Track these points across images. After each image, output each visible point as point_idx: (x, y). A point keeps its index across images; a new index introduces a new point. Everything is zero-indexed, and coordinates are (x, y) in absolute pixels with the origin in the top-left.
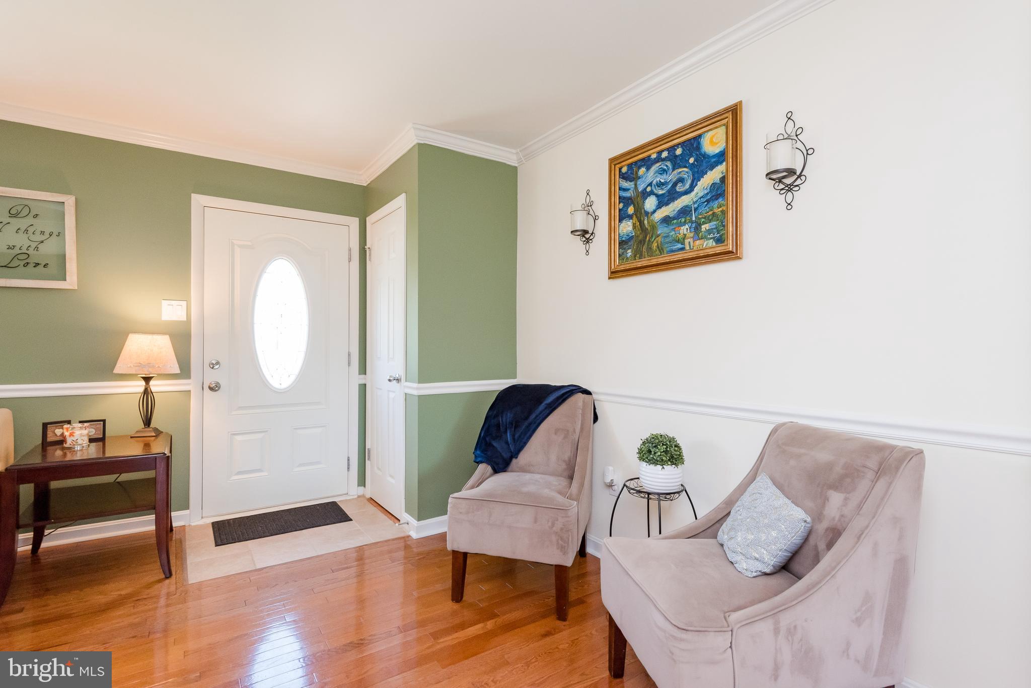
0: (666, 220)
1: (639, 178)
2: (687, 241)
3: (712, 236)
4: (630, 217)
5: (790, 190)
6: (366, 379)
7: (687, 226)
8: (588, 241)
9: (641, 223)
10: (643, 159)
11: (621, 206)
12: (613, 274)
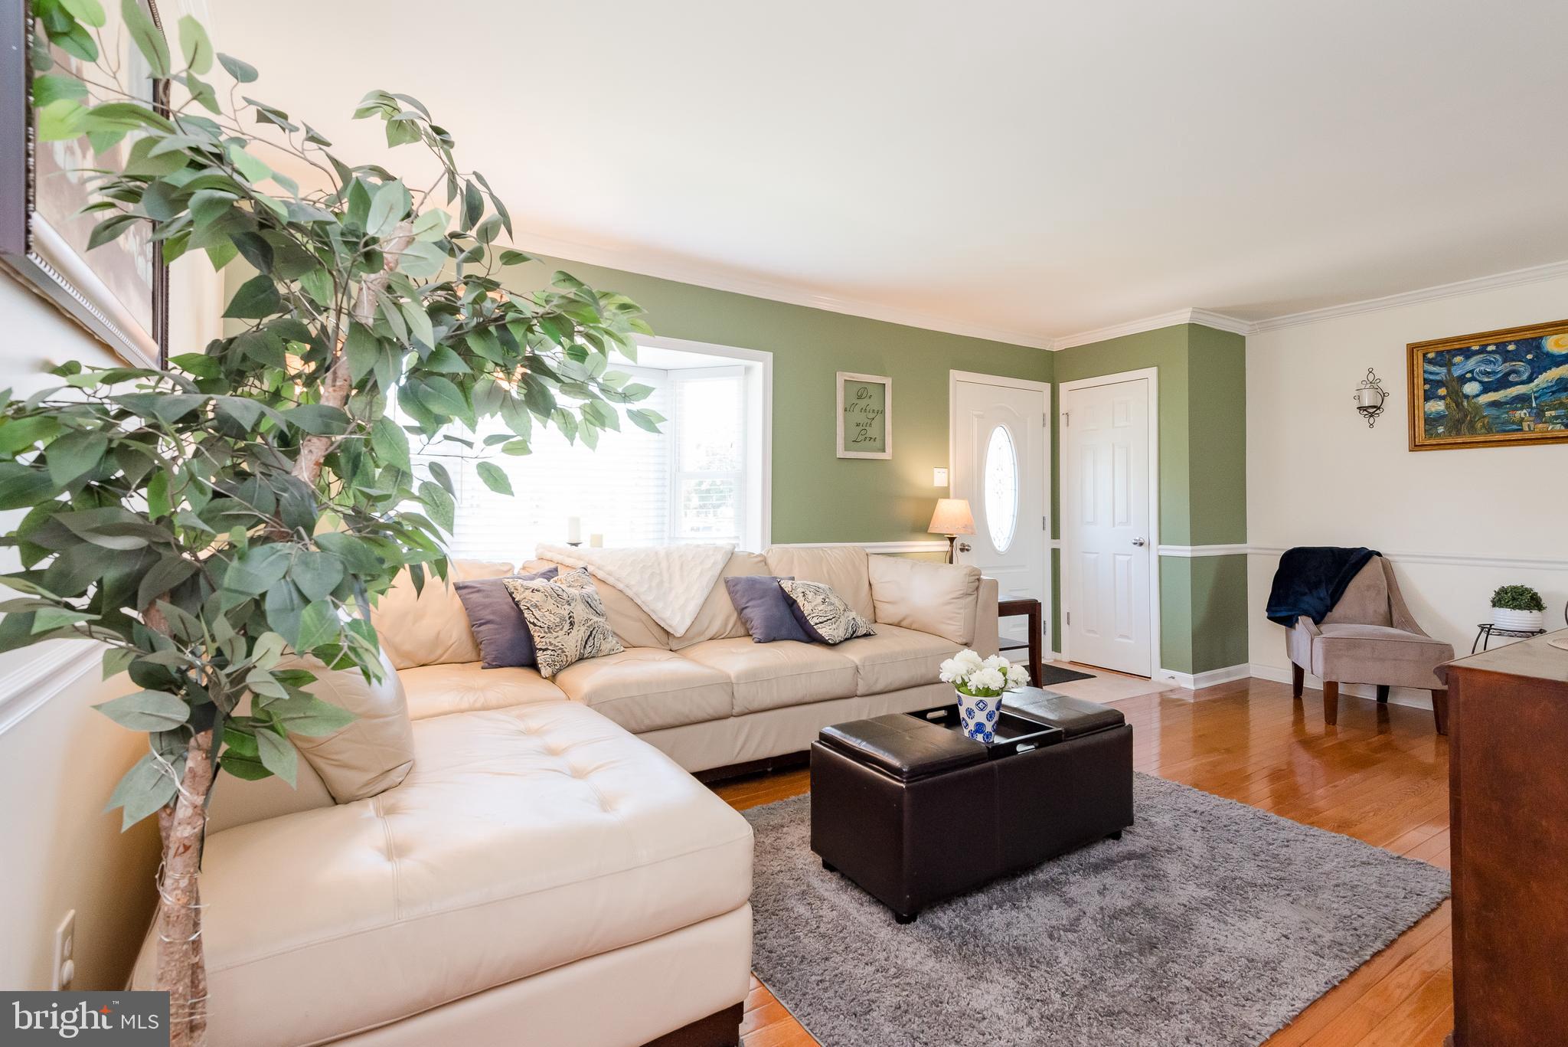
0: (1494, 404)
1: (1455, 365)
2: (1525, 424)
3: (1559, 421)
4: (1442, 398)
6: (1062, 544)
7: (1525, 411)
8: (1372, 415)
9: (1458, 405)
10: (1461, 349)
11: (1427, 387)
12: (1416, 446)
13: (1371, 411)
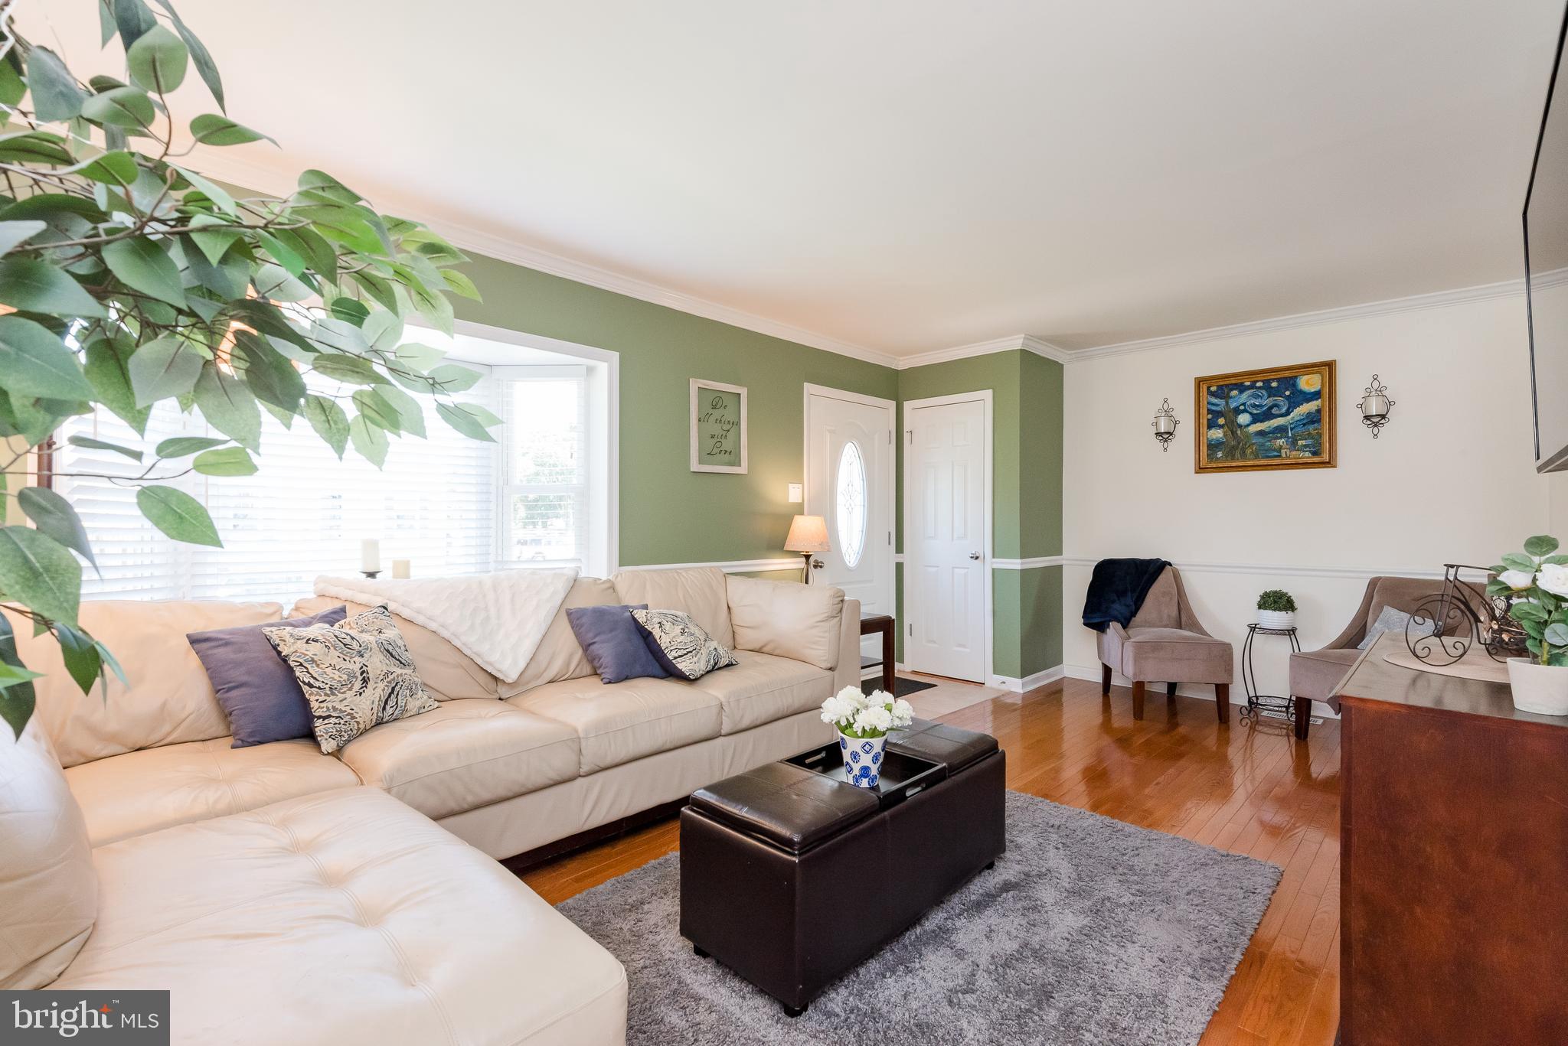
0: (1261, 433)
1: (1231, 398)
2: (1283, 452)
3: (1308, 449)
4: (1221, 427)
5: (1376, 426)
6: (905, 558)
7: (1283, 440)
8: (1166, 440)
9: (1233, 433)
10: (1236, 384)
11: (1210, 416)
12: (1200, 469)
13: (1165, 436)
